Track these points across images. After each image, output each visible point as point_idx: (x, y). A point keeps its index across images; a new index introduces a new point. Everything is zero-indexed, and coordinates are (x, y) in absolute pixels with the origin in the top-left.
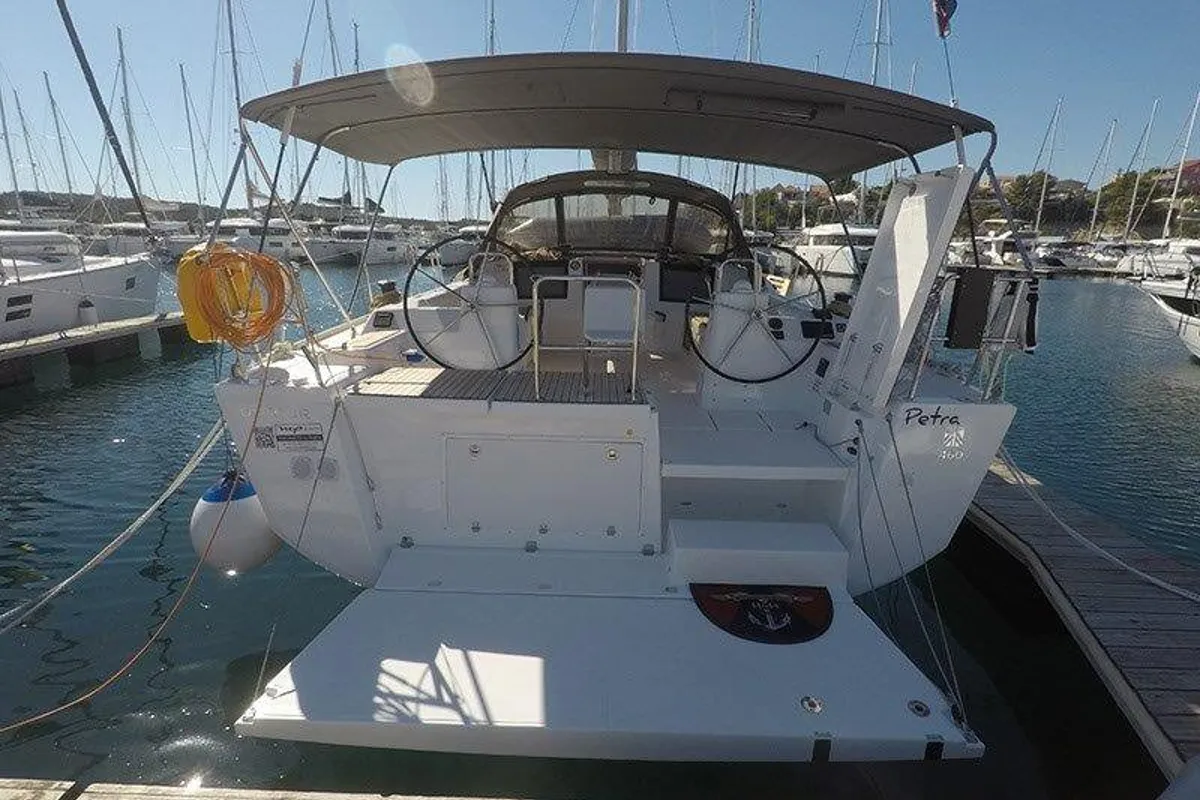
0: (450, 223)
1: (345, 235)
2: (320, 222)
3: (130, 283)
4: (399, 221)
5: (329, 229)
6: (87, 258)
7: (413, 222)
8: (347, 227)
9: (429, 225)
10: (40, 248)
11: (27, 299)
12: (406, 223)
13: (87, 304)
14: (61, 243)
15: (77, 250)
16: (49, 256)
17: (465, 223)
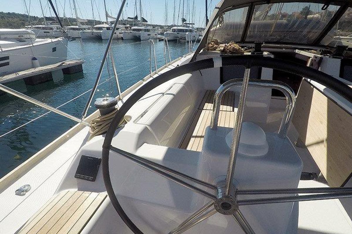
0: (168, 26)
1: (134, 30)
2: (128, 26)
3: (54, 50)
4: (153, 26)
5: (130, 28)
6: (37, 40)
7: (157, 26)
8: (136, 27)
9: (161, 27)
10: (17, 36)
11: (7, 58)
12: (154, 26)
13: (34, 59)
14: (25, 34)
15: (34, 37)
16: (20, 40)
17: (172, 26)
